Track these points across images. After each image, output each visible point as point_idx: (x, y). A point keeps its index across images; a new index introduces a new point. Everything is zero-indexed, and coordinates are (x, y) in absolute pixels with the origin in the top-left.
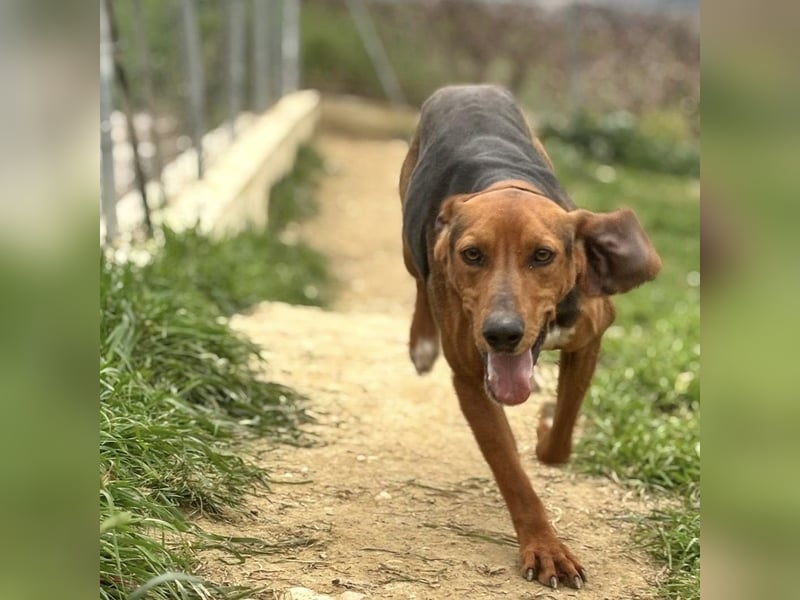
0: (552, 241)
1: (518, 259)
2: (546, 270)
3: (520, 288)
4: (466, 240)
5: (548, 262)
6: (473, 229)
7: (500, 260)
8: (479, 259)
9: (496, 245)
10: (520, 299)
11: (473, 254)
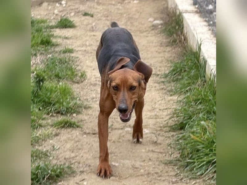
0: (135, 84)
1: (127, 88)
2: (134, 91)
3: (127, 97)
4: (114, 84)
5: (134, 89)
6: (115, 81)
7: (122, 89)
8: (117, 89)
9: (121, 85)
10: (127, 100)
11: (115, 88)
